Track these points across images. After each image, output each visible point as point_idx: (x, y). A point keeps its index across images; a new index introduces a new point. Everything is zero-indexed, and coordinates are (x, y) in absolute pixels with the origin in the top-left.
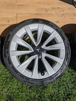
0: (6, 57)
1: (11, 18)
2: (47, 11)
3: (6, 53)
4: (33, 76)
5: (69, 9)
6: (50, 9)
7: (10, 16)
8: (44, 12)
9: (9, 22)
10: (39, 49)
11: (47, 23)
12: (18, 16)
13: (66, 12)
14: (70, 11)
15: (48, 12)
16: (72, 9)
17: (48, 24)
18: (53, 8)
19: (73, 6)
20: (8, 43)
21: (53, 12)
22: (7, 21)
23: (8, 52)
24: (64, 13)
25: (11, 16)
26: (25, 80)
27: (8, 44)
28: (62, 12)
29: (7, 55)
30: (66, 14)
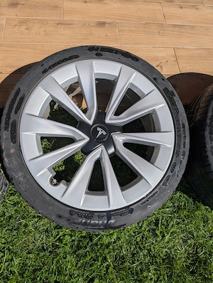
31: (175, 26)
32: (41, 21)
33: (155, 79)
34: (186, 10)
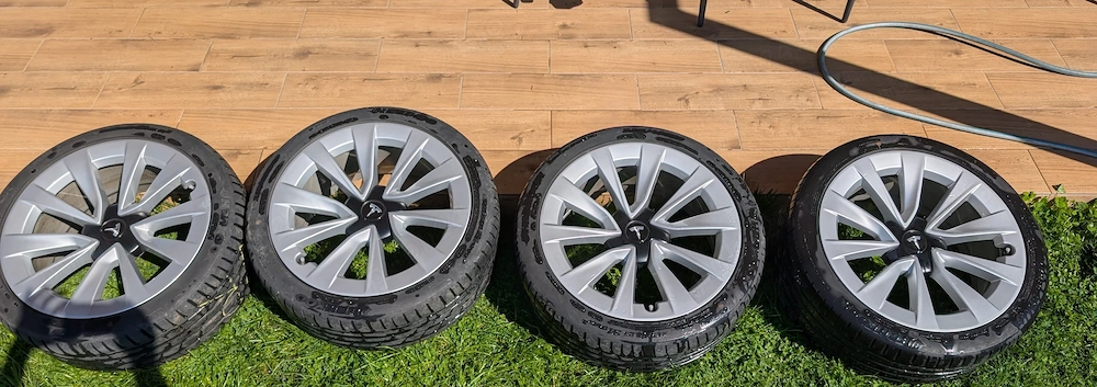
0: (526, 239)
1: (529, 126)
2: (687, 101)
3: (529, 228)
4: (615, 308)
5: (798, 91)
6: (701, 93)
7: (526, 120)
8: (672, 104)
9: (520, 140)
10: (642, 228)
11: (672, 143)
12: (559, 118)
13: (781, 103)
14: (802, 99)
15: (691, 104)
16: (814, 94)
17: (678, 144)
18: (718, 90)
19: (819, 80)
20: (535, 199)
21: (718, 104)
22: (513, 138)
23: (535, 227)
24: (771, 107)
25: (529, 120)
26: (588, 318)
27: (537, 202)
28: (758, 106)
29: (531, 234)
30: (776, 111)
31: (565, 76)
32: (339, 77)
33: (454, 145)
34: (595, 50)
